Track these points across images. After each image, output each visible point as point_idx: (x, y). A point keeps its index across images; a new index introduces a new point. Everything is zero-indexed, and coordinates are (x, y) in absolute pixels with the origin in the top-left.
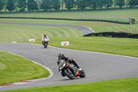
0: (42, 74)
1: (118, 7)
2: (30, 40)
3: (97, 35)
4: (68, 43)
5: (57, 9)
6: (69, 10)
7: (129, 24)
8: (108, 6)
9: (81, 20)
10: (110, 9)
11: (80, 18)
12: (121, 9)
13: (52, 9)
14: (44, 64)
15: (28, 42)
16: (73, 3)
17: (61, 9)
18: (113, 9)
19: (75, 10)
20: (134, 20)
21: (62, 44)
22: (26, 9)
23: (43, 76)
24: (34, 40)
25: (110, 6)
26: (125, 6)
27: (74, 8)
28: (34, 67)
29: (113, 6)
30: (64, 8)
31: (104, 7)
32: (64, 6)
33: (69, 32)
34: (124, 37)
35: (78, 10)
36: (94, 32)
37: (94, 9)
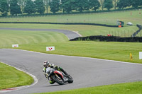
0: (26, 81)
1: (105, 9)
2: (13, 46)
3: (84, 39)
4: (53, 48)
5: (41, 12)
6: (55, 14)
7: (117, 26)
8: (95, 9)
9: (67, 24)
10: (98, 12)
11: (66, 21)
12: (109, 11)
13: (36, 13)
14: (28, 71)
15: (12, 48)
16: (58, 6)
17: (46, 12)
18: (101, 11)
19: (60, 14)
20: (122, 23)
21: (47, 49)
22: (9, 14)
23: (28, 84)
24: (17, 46)
25: (97, 8)
26: (113, 9)
27: (59, 12)
28: (18, 74)
29: (100, 9)
30: (49, 12)
31: (91, 10)
32: (49, 9)
33: (54, 36)
34: (112, 41)
35: (64, 14)
36: (81, 36)
37: (81, 12)
